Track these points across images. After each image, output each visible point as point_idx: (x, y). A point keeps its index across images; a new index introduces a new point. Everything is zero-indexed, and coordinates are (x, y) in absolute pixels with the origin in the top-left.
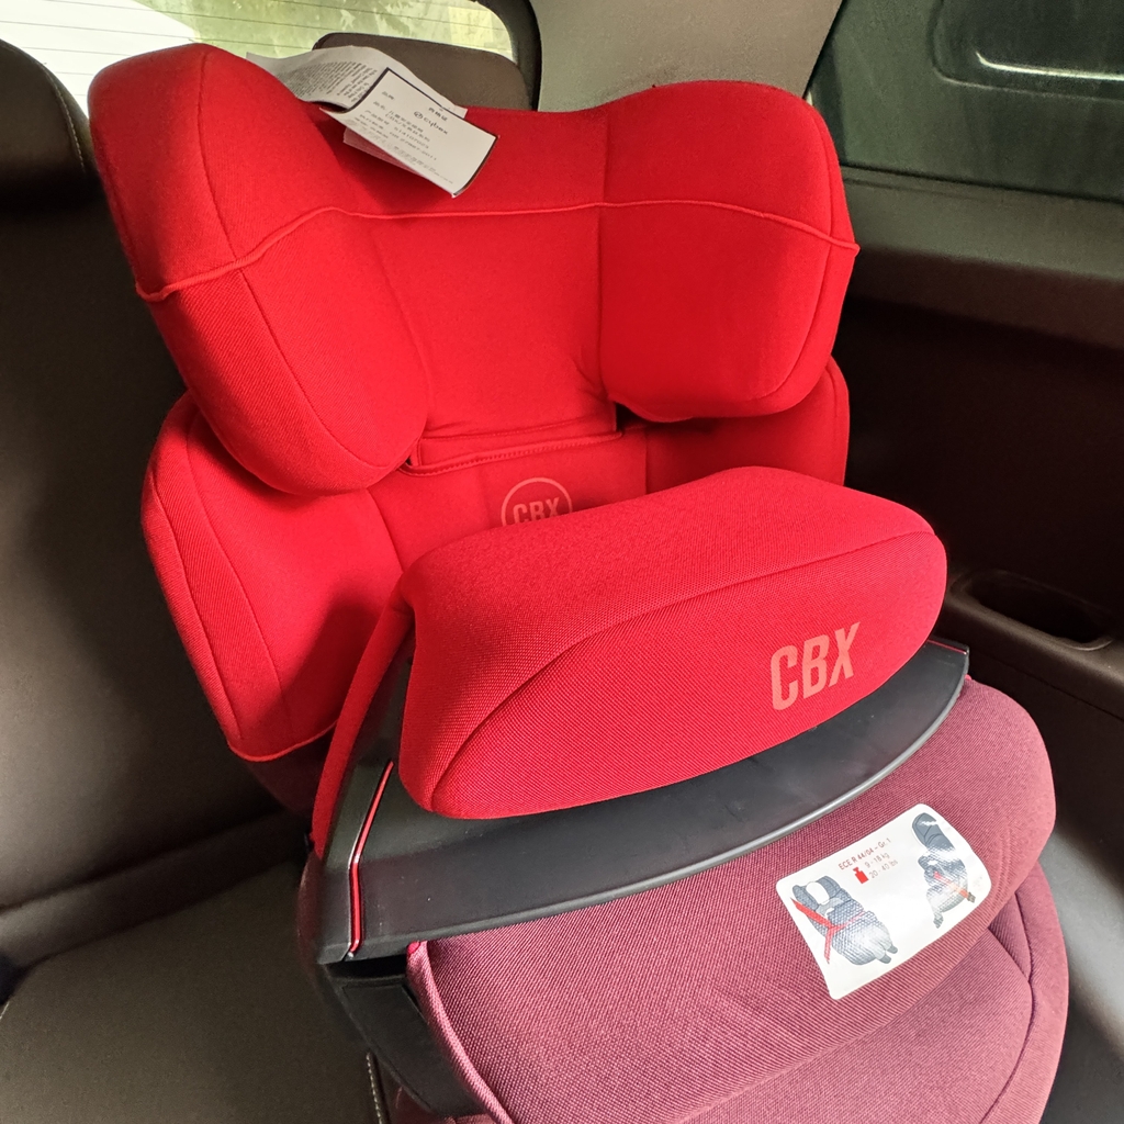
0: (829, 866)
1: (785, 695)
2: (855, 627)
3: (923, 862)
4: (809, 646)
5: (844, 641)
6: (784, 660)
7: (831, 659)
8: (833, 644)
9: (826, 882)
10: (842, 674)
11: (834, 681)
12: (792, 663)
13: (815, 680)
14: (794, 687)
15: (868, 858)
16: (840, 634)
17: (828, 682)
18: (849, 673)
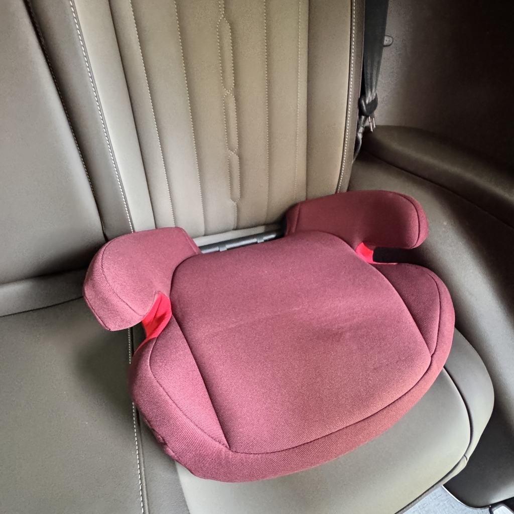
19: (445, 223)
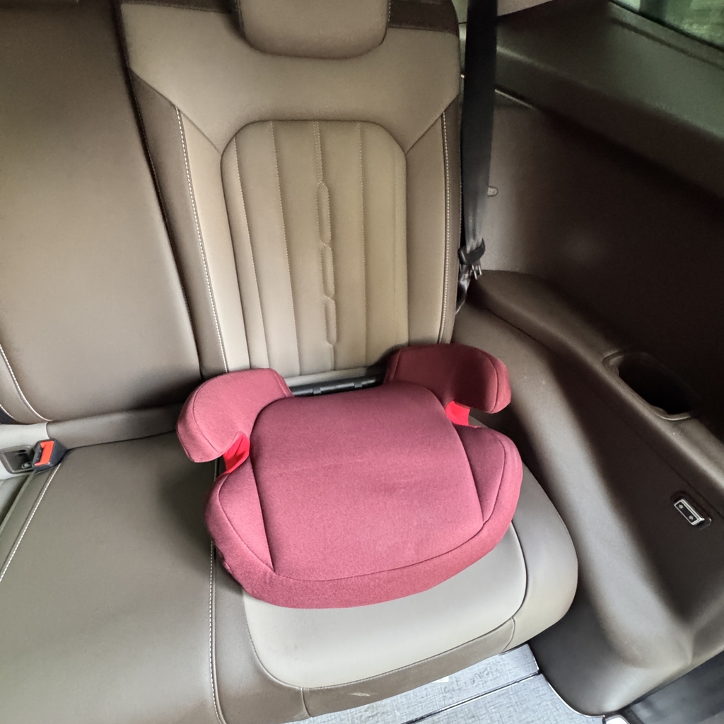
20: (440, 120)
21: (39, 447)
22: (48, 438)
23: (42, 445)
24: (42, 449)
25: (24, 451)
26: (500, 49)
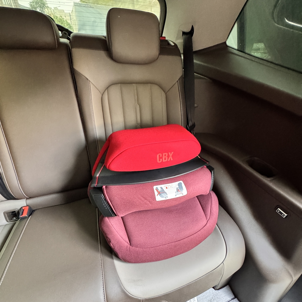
0: (163, 186)
1: (160, 161)
2: (172, 153)
3: (177, 188)
4: (164, 154)
5: (171, 155)
6: (159, 156)
7: (168, 156)
8: (168, 155)
9: (161, 188)
10: (170, 159)
11: (169, 160)
12: (161, 156)
13: (165, 159)
14: (161, 160)
15: (169, 186)
16: (170, 153)
17: (168, 160)
18: (172, 159)
19: (222, 171)
20: (177, 83)
21: (22, 209)
22: (26, 205)
23: (23, 208)
24: (23, 210)
25: (15, 212)
26: (195, 61)
